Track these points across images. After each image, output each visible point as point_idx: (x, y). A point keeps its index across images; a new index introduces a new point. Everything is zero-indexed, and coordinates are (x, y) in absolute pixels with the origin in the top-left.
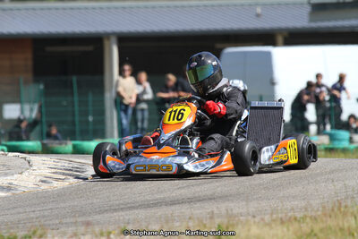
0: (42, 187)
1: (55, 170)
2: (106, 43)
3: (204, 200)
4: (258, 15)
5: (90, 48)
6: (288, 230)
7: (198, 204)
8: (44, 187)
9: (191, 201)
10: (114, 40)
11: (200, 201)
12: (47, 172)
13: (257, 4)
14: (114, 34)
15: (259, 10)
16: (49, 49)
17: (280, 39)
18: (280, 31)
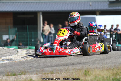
0: (22, 60)
1: (26, 54)
2: (38, 14)
3: (77, 64)
4: (90, 5)
5: (33, 16)
6: (109, 72)
7: (76, 65)
8: (23, 59)
9: (73, 64)
10: (41, 13)
11: (76, 64)
12: (24, 55)
13: (90, 1)
14: (41, 11)
15: (91, 3)
16: (19, 16)
17: (98, 13)
18: (98, 11)
